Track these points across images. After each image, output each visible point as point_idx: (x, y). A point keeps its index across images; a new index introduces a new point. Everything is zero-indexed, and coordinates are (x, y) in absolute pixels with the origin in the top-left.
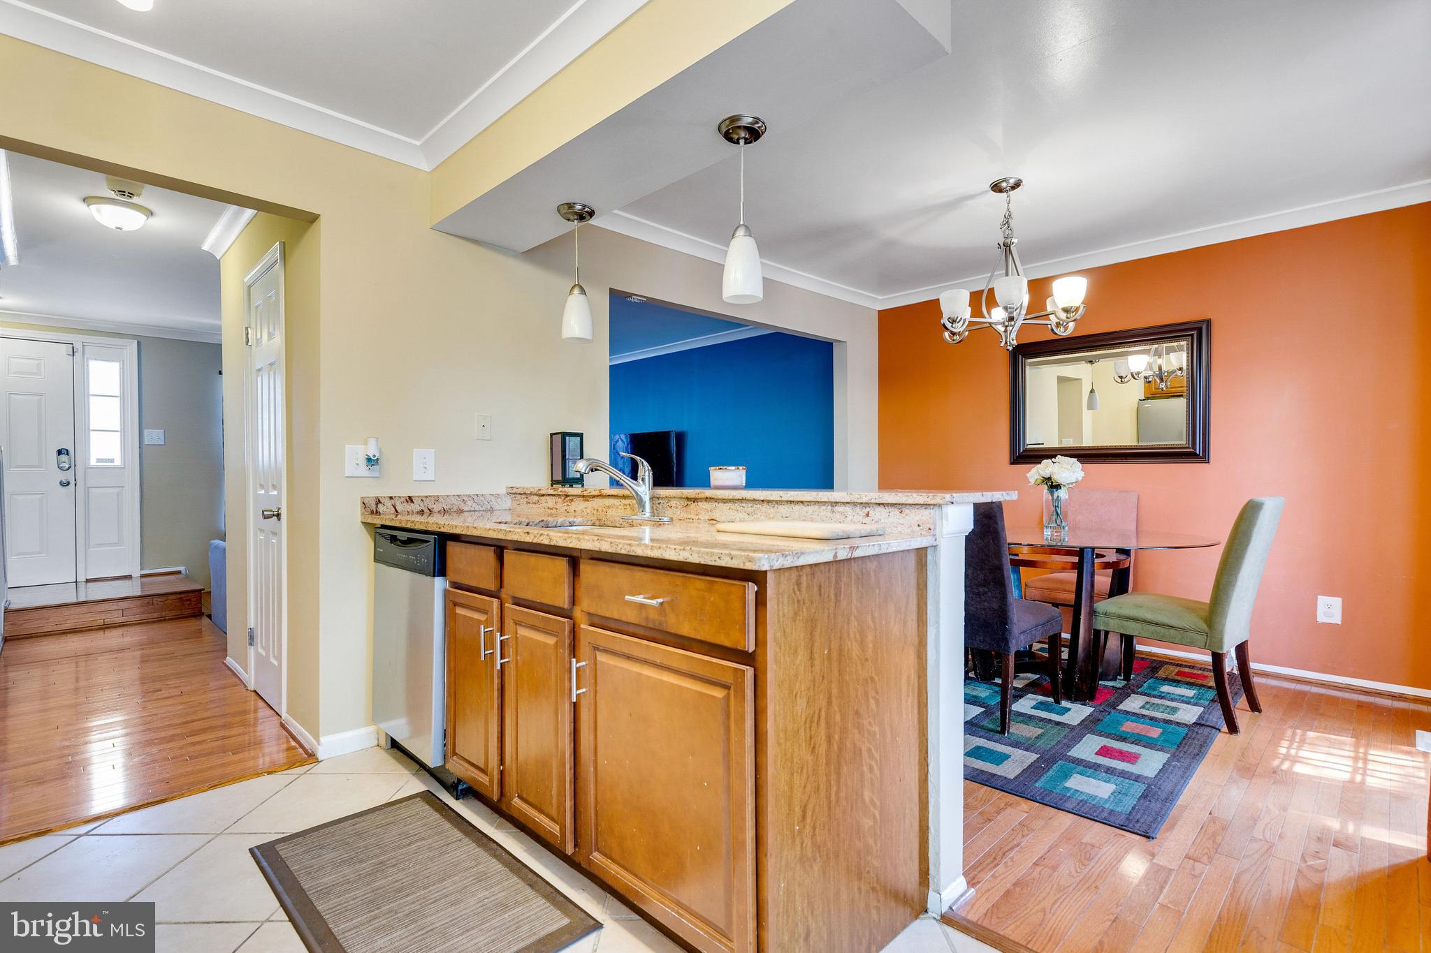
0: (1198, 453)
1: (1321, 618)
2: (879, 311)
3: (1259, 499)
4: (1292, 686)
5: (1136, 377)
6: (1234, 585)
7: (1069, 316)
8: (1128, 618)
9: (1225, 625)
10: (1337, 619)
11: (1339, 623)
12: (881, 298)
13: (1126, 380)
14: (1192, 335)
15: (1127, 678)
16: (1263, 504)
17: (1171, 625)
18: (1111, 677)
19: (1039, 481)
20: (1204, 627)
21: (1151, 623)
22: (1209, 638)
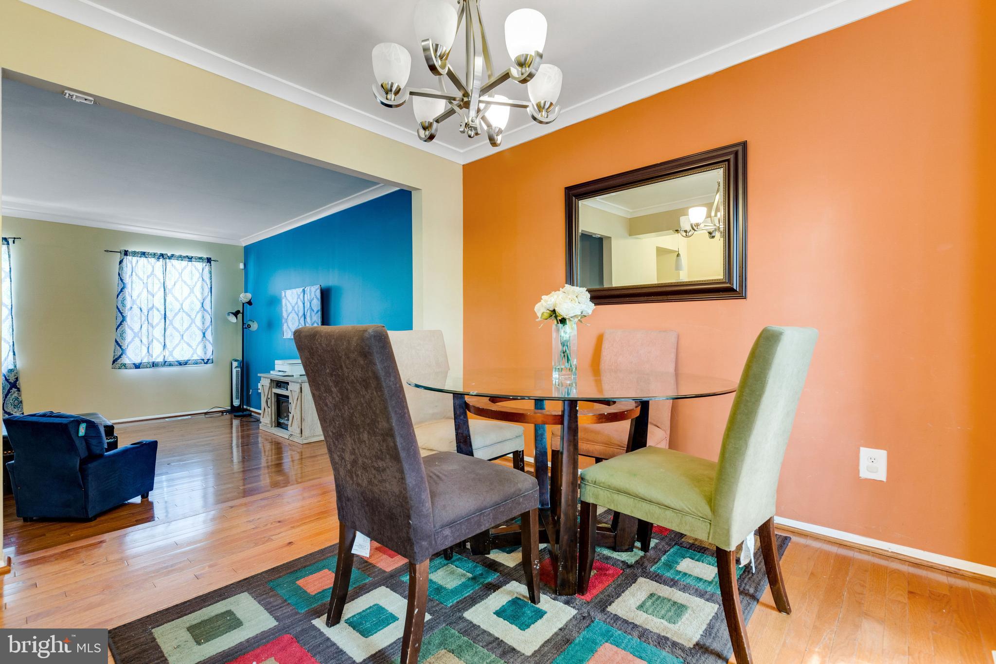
0: (735, 288)
1: (864, 474)
2: (463, 165)
3: (775, 327)
4: (834, 549)
5: (695, 228)
6: (744, 454)
7: (524, 70)
8: (619, 491)
9: (732, 510)
10: (881, 475)
11: (884, 479)
12: (462, 151)
13: (690, 234)
14: (728, 160)
15: (645, 548)
16: (781, 334)
17: (666, 504)
18: (627, 547)
19: (546, 315)
20: (706, 510)
21: (643, 499)
22: (712, 527)
